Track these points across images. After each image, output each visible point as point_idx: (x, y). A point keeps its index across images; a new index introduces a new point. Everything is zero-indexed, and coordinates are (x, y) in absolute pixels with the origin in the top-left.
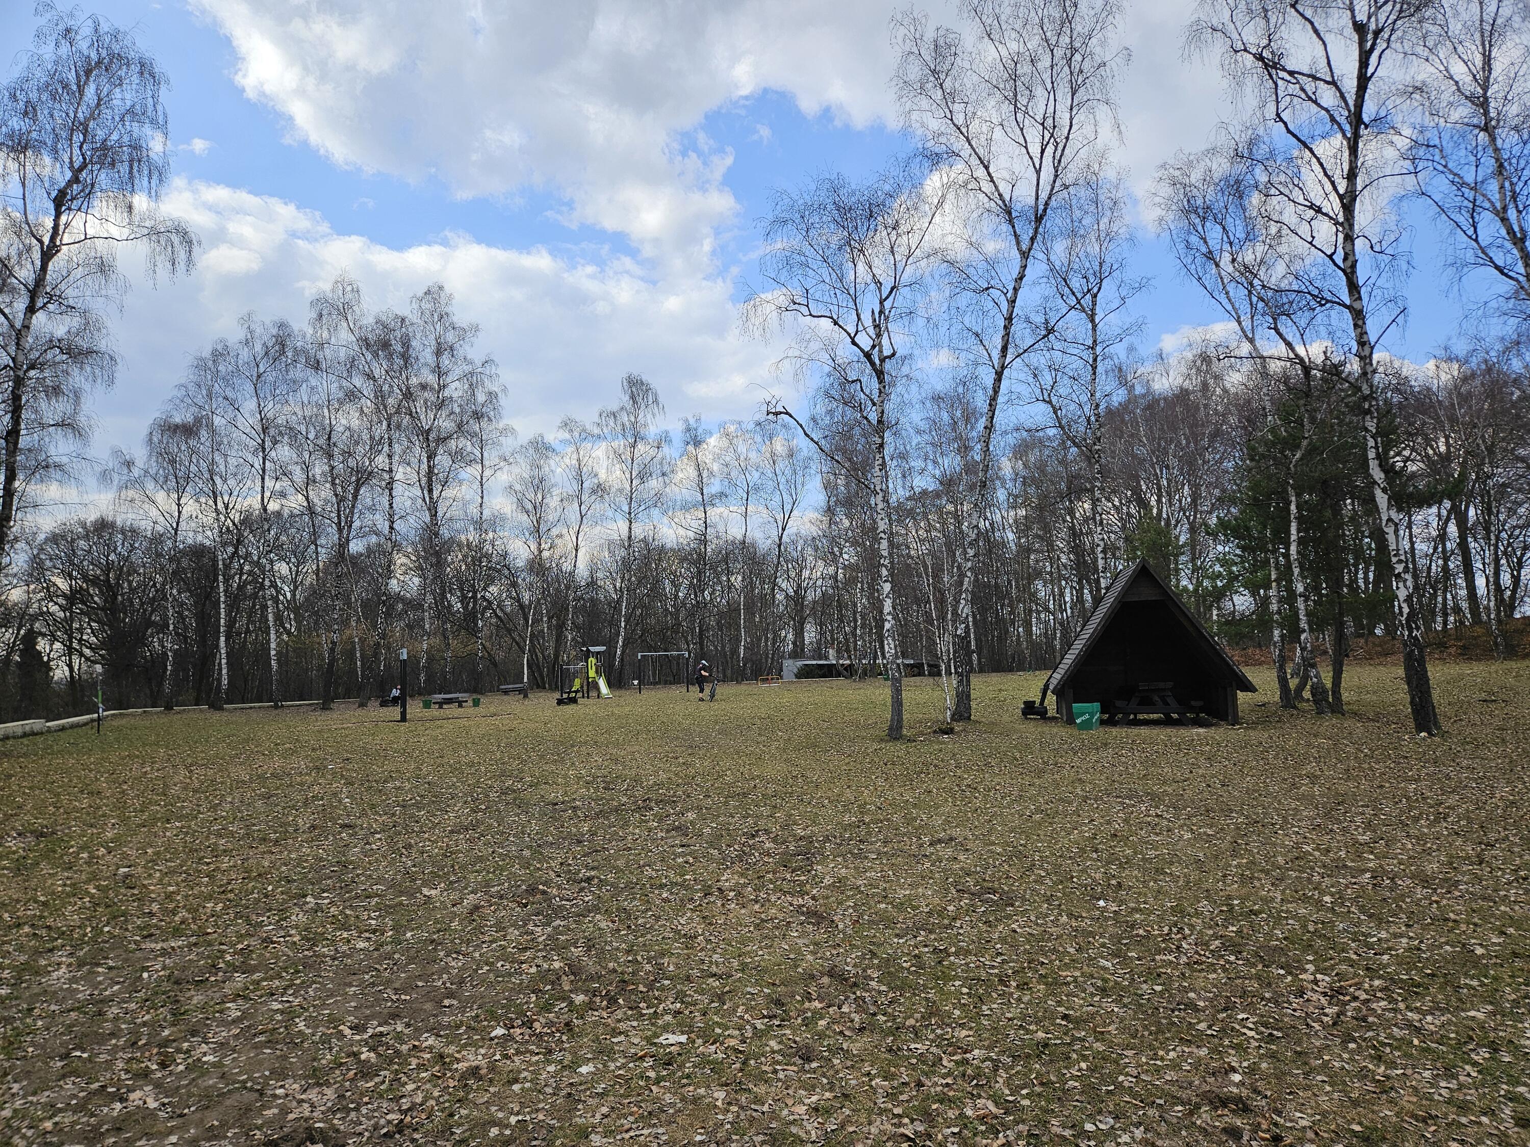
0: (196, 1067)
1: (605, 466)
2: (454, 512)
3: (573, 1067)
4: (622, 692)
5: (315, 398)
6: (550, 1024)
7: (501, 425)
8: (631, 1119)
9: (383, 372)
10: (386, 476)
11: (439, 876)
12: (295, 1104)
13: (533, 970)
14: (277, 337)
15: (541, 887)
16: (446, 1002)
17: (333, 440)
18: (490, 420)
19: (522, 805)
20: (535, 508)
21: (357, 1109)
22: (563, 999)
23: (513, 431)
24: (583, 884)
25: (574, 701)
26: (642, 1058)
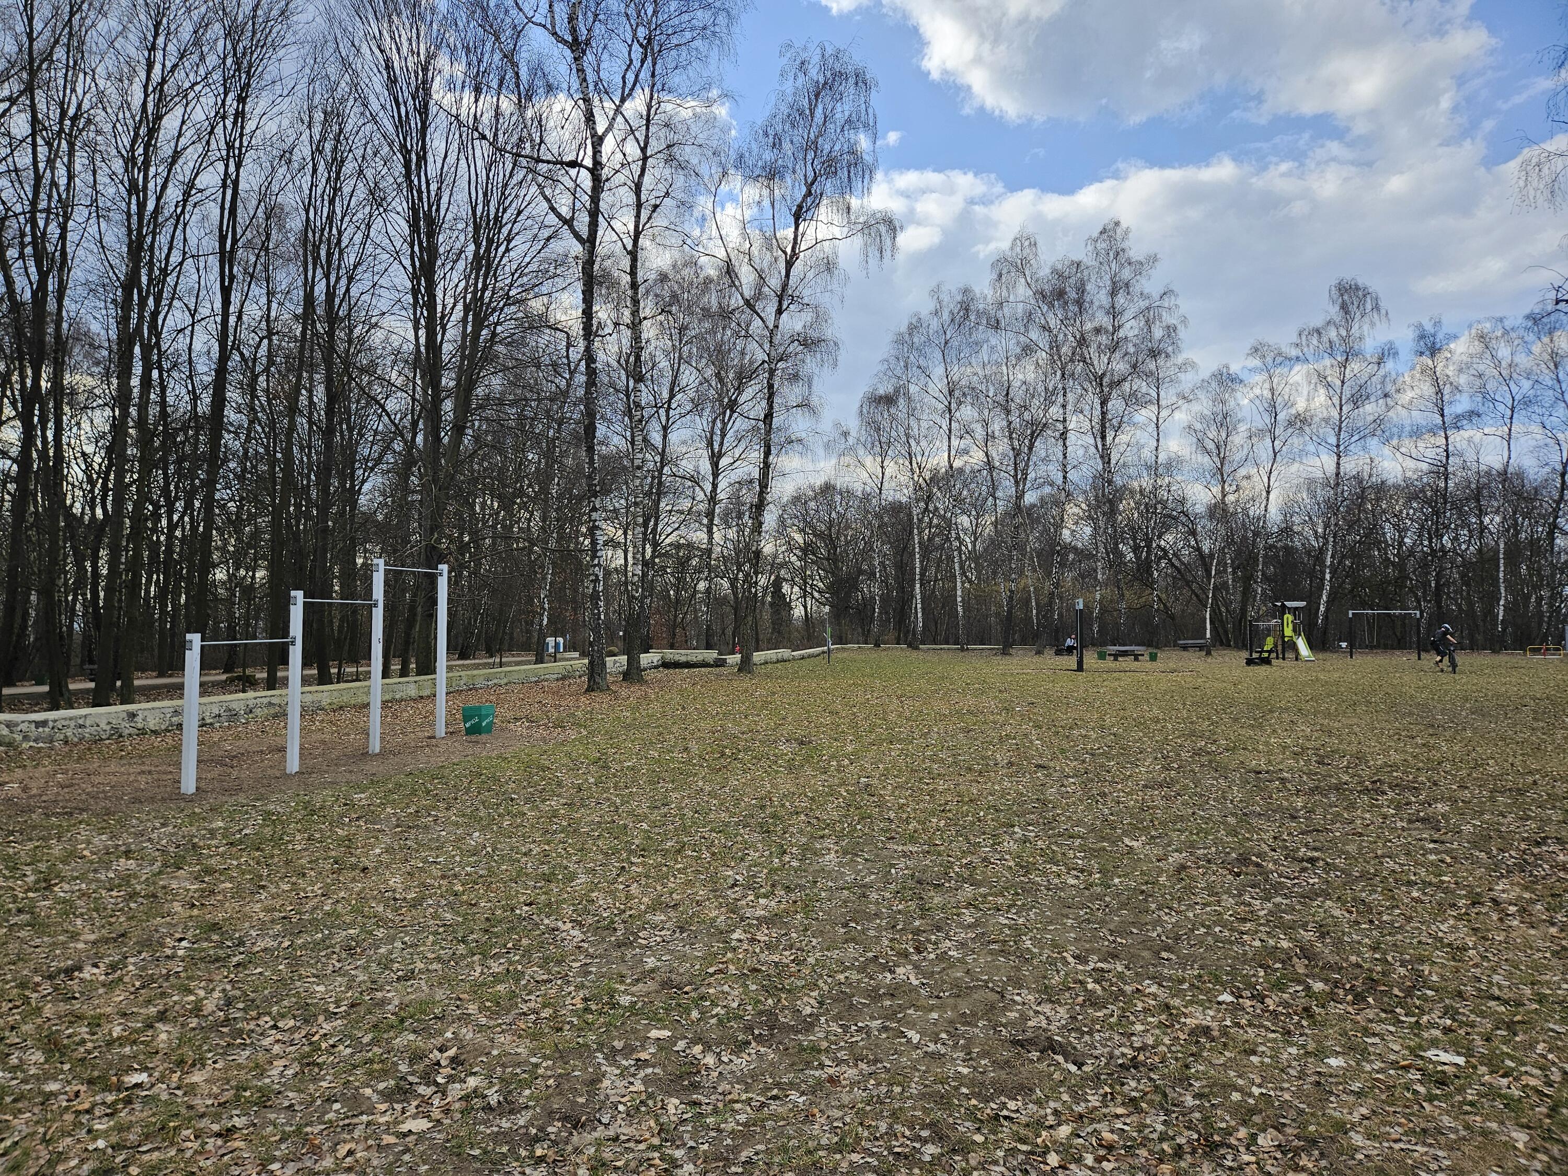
0: (942, 957)
1: (1305, 393)
2: (1129, 458)
3: (1320, 1054)
4: (1328, 655)
5: (995, 357)
6: (1286, 1005)
7: (1180, 360)
8: (1400, 1130)
9: (1059, 322)
10: (1060, 426)
11: (1139, 829)
12: (1031, 1013)
13: (1257, 943)
14: (962, 303)
15: (1254, 858)
16: (1164, 955)
17: (1011, 395)
18: (1167, 356)
19: (1220, 770)
20: (1218, 447)
21: (1090, 1033)
22: (1299, 982)
23: (1193, 365)
24: (1305, 864)
25: (1267, 661)
26: (1406, 1068)
